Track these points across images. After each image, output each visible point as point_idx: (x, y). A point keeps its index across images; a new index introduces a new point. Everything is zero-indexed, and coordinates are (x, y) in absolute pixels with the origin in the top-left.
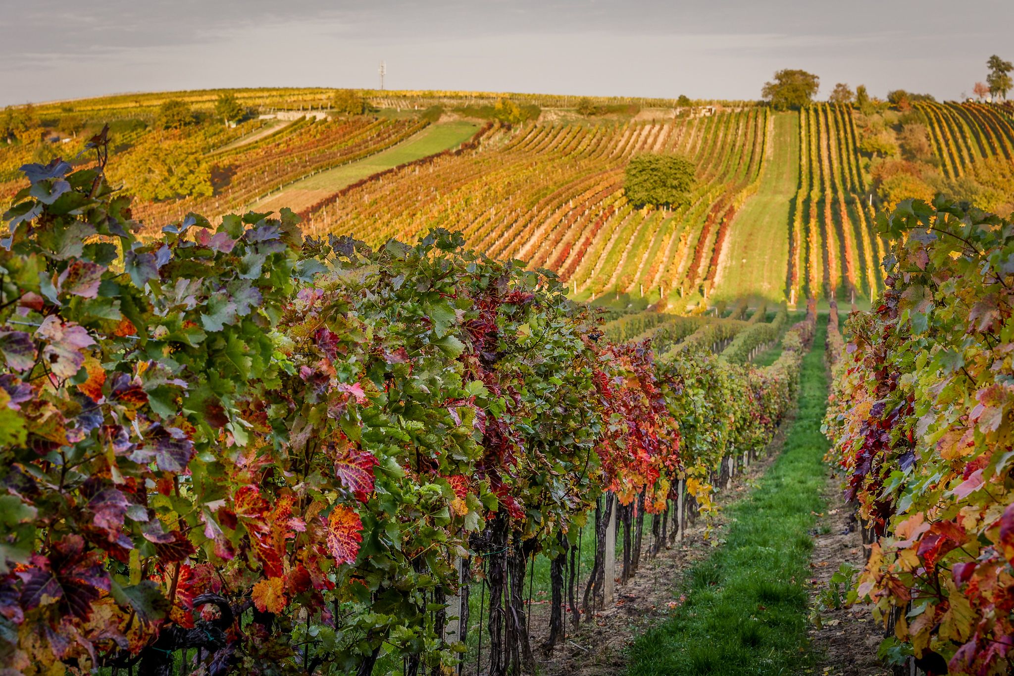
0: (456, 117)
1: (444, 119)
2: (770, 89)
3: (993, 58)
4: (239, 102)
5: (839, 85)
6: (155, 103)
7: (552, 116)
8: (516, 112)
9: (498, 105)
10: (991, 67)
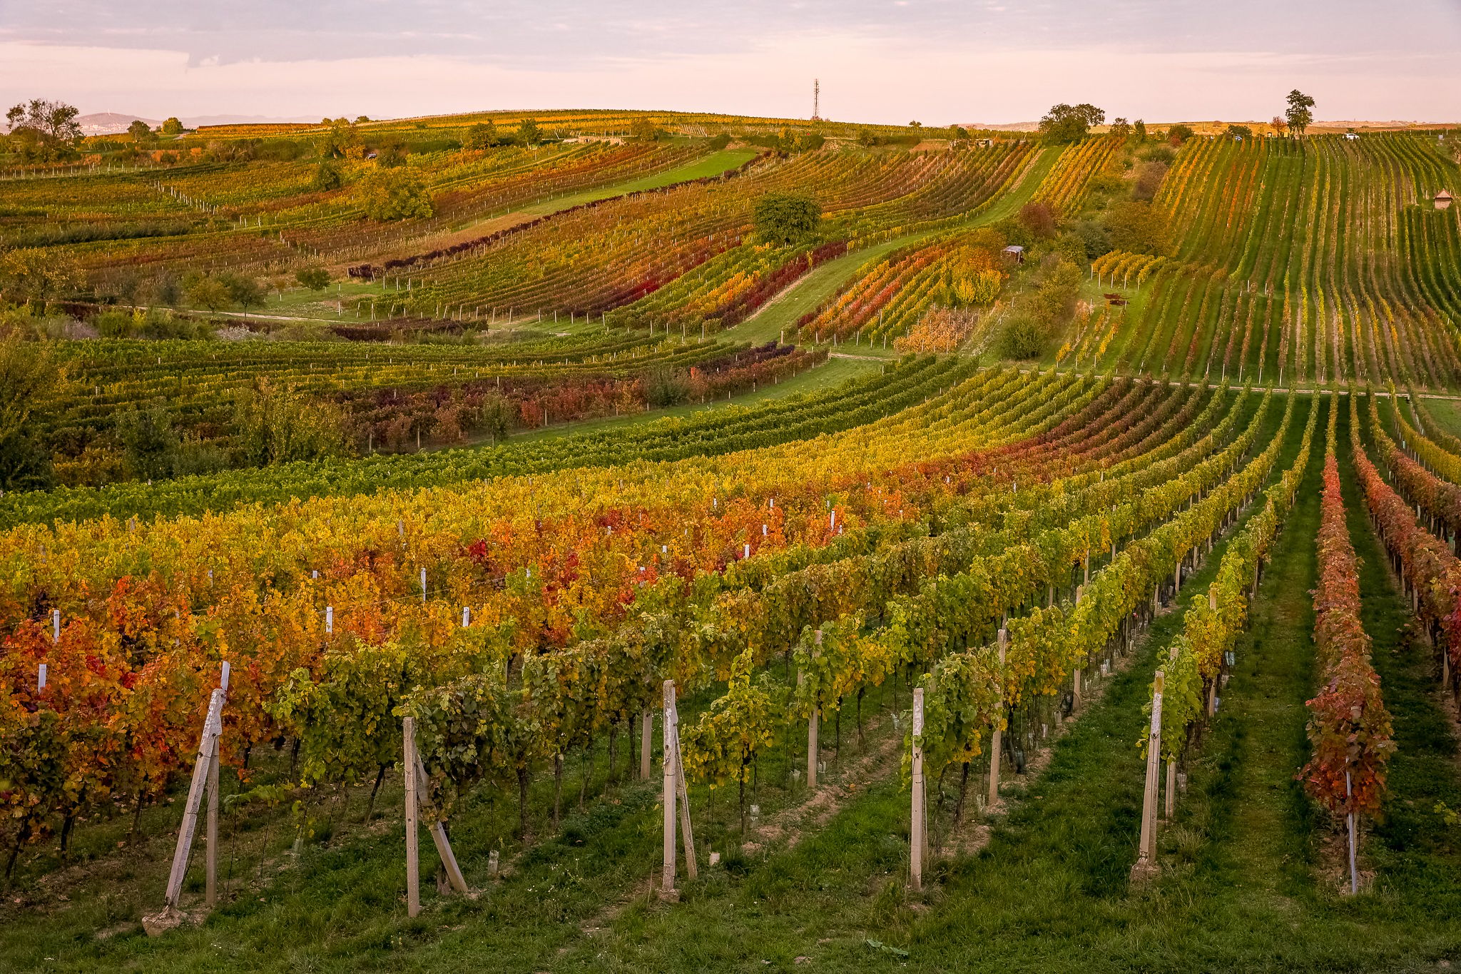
0: (743, 144)
1: (731, 146)
2: (1047, 123)
3: (1295, 92)
4: (539, 127)
5: (1119, 120)
6: (464, 124)
7: (834, 146)
8: (797, 141)
9: (781, 133)
10: (1291, 102)
